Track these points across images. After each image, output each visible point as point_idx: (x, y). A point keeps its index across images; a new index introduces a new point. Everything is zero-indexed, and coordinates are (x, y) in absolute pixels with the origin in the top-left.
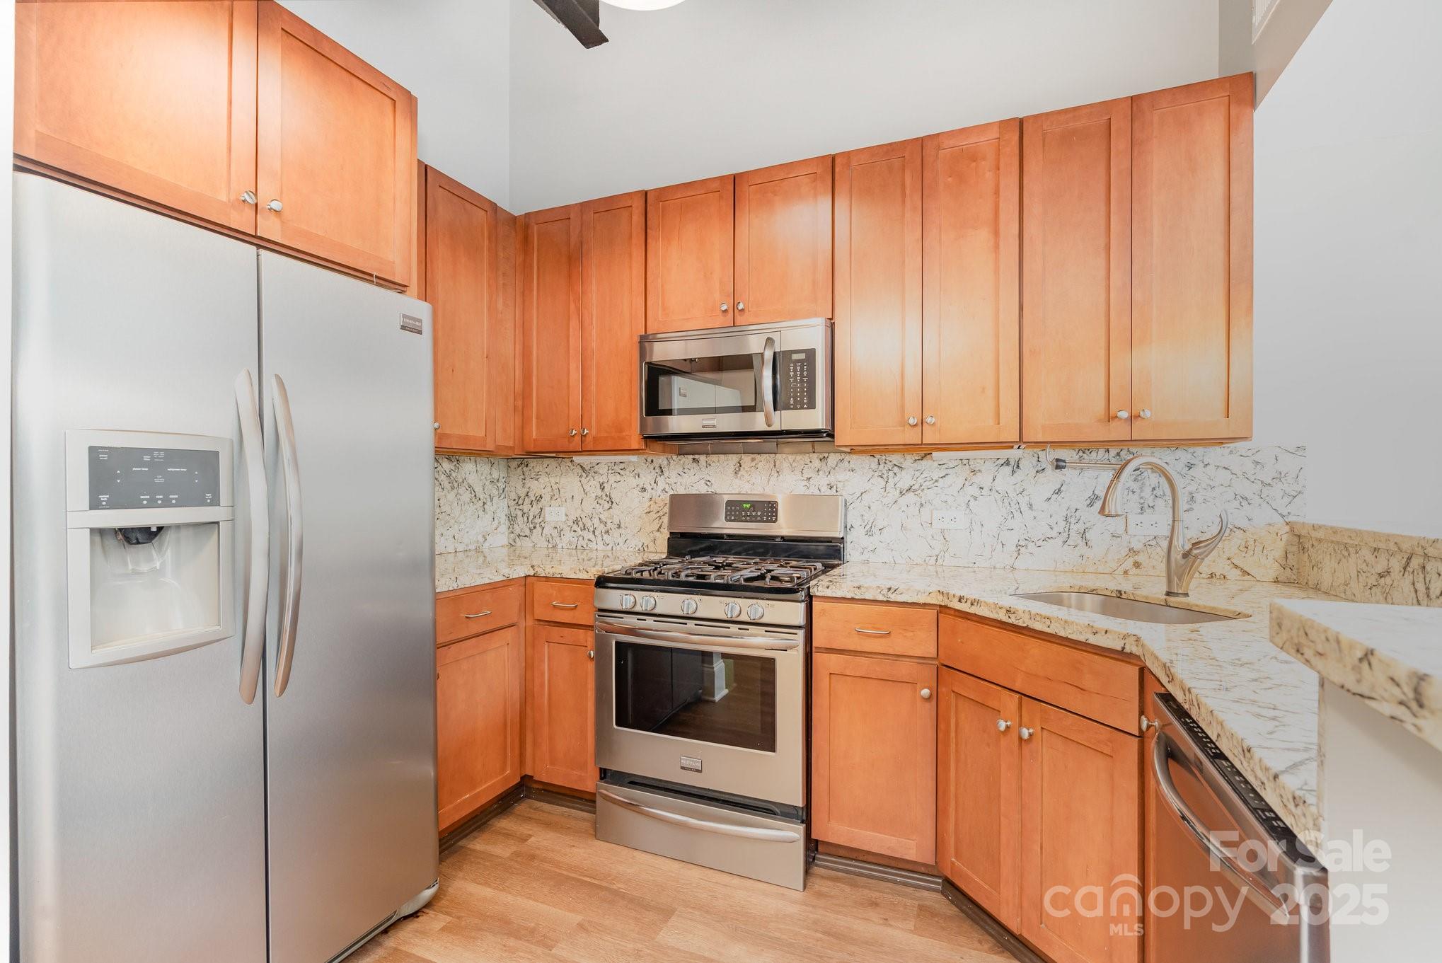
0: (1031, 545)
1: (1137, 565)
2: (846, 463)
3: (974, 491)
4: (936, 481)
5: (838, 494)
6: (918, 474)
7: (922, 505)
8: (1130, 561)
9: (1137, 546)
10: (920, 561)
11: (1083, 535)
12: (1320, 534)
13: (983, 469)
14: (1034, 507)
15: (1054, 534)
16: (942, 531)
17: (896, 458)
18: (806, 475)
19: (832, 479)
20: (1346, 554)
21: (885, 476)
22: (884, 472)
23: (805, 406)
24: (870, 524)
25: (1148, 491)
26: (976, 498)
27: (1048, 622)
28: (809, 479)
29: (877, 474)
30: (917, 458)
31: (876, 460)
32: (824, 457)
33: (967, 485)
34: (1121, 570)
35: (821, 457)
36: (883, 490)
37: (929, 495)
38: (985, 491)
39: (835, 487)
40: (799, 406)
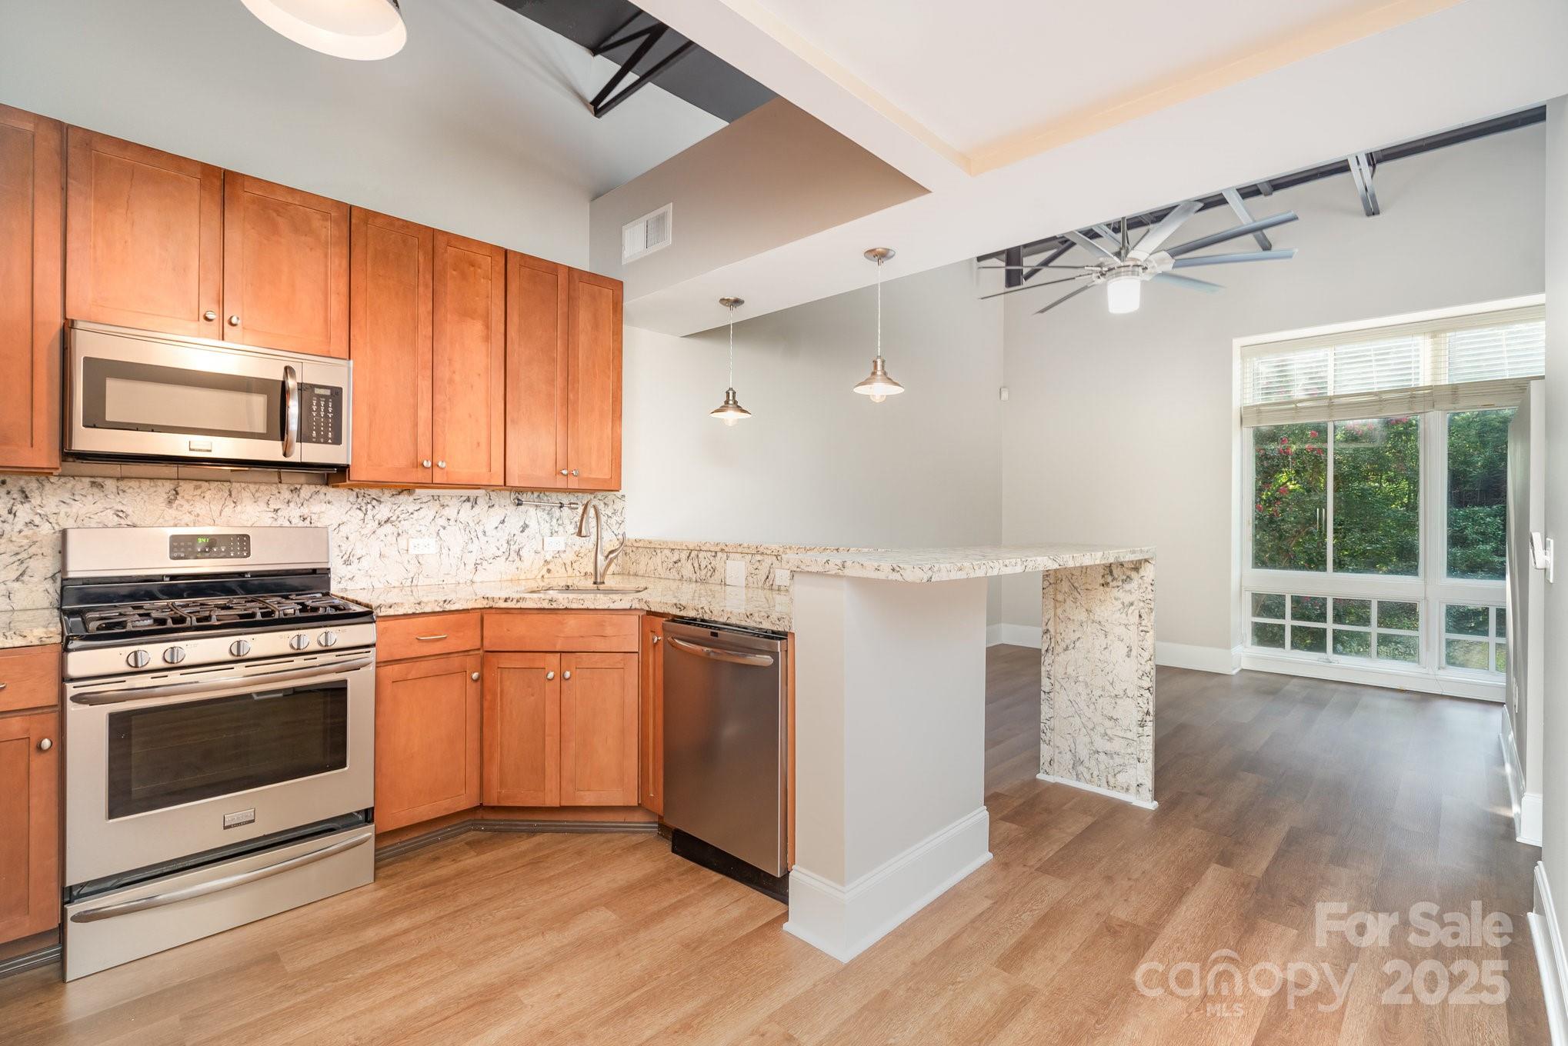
0: (485, 563)
1: (549, 571)
2: (322, 496)
3: (442, 522)
4: (412, 514)
5: (313, 525)
6: (395, 507)
7: (399, 534)
8: (545, 569)
9: (549, 558)
10: (397, 584)
11: (518, 553)
12: (640, 544)
13: (450, 504)
14: (487, 534)
15: (499, 553)
16: (417, 556)
17: (374, 492)
18: (273, 506)
19: (305, 511)
20: (655, 554)
21: (364, 509)
22: (363, 504)
23: (330, 441)
24: (348, 554)
25: (555, 521)
26: (444, 528)
27: (582, 602)
28: (276, 511)
29: (355, 507)
30: (394, 493)
31: (355, 493)
32: (296, 488)
33: (437, 517)
34: (540, 576)
35: (292, 488)
36: (362, 521)
37: (405, 525)
38: (452, 522)
39: (309, 519)
40: (322, 440)
